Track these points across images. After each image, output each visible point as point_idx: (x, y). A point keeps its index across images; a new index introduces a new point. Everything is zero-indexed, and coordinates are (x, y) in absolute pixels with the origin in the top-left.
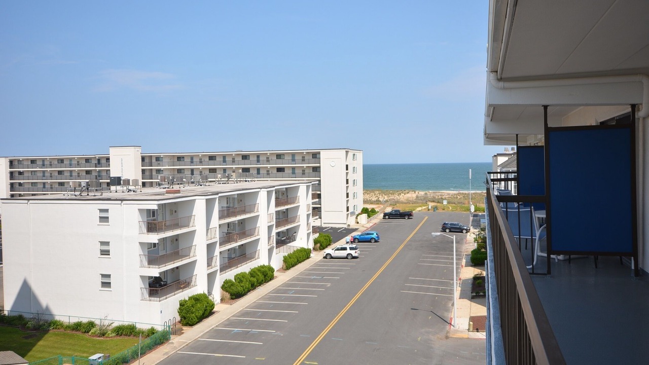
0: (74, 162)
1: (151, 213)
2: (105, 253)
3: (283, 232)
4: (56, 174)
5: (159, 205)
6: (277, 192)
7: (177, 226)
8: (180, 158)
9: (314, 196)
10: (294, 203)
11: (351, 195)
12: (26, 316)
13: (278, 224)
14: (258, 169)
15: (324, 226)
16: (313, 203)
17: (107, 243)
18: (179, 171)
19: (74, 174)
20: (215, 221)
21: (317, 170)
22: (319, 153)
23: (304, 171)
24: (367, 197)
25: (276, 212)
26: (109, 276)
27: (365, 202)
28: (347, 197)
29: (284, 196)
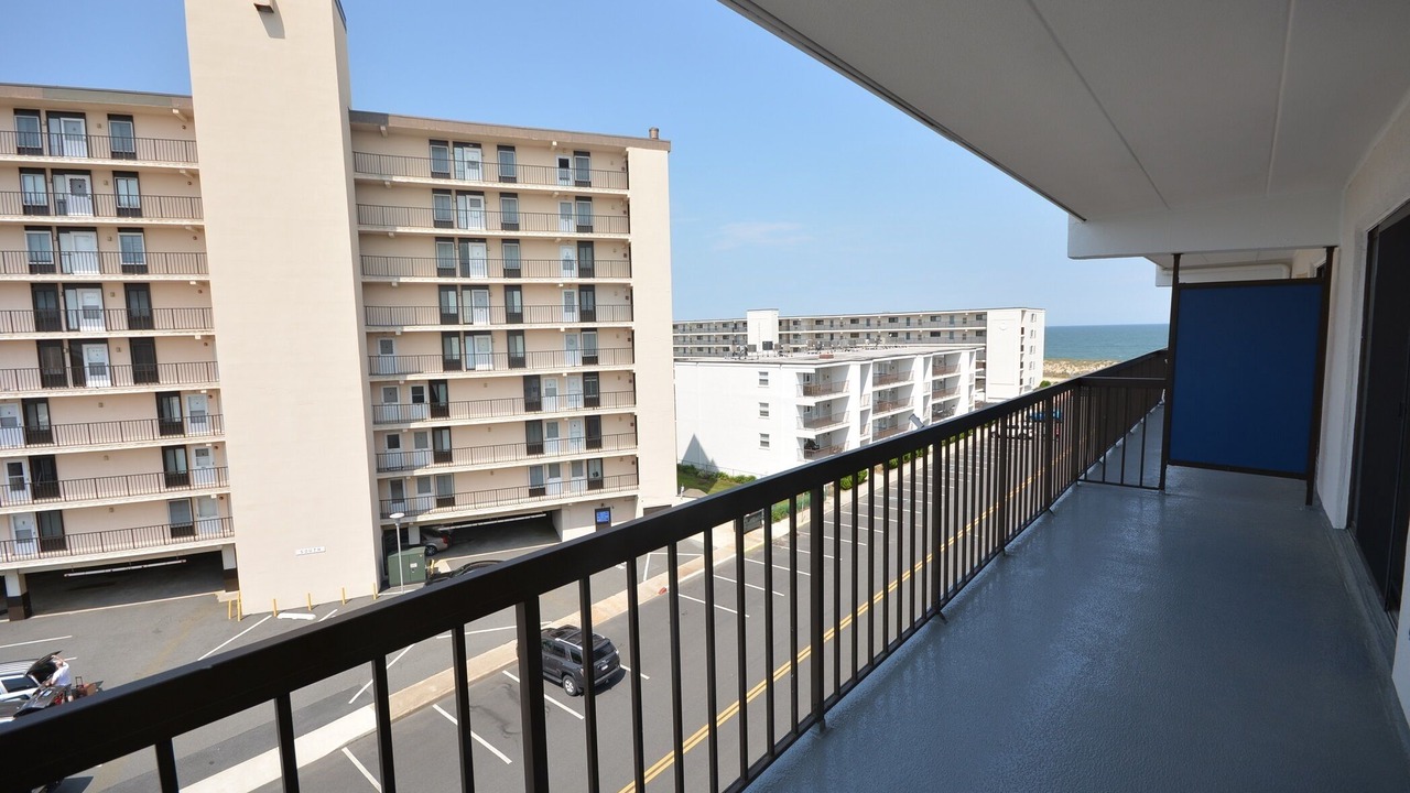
0: (712, 327)
1: (807, 377)
2: (764, 414)
3: (939, 404)
4: (696, 339)
5: (816, 369)
6: (934, 358)
7: (830, 391)
8: (819, 322)
9: (978, 365)
10: (953, 372)
11: (1026, 365)
12: (697, 467)
13: (935, 396)
14: (908, 334)
15: (988, 401)
16: (978, 374)
17: (766, 405)
18: (818, 336)
19: (712, 339)
20: (870, 388)
21: (981, 334)
22: (986, 314)
23: (964, 335)
24: (1049, 368)
25: (934, 381)
26: (767, 436)
27: (1046, 374)
28: (1022, 367)
29: (942, 364)
